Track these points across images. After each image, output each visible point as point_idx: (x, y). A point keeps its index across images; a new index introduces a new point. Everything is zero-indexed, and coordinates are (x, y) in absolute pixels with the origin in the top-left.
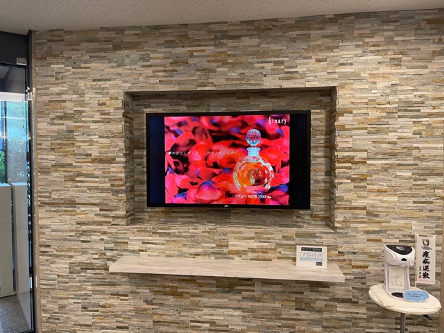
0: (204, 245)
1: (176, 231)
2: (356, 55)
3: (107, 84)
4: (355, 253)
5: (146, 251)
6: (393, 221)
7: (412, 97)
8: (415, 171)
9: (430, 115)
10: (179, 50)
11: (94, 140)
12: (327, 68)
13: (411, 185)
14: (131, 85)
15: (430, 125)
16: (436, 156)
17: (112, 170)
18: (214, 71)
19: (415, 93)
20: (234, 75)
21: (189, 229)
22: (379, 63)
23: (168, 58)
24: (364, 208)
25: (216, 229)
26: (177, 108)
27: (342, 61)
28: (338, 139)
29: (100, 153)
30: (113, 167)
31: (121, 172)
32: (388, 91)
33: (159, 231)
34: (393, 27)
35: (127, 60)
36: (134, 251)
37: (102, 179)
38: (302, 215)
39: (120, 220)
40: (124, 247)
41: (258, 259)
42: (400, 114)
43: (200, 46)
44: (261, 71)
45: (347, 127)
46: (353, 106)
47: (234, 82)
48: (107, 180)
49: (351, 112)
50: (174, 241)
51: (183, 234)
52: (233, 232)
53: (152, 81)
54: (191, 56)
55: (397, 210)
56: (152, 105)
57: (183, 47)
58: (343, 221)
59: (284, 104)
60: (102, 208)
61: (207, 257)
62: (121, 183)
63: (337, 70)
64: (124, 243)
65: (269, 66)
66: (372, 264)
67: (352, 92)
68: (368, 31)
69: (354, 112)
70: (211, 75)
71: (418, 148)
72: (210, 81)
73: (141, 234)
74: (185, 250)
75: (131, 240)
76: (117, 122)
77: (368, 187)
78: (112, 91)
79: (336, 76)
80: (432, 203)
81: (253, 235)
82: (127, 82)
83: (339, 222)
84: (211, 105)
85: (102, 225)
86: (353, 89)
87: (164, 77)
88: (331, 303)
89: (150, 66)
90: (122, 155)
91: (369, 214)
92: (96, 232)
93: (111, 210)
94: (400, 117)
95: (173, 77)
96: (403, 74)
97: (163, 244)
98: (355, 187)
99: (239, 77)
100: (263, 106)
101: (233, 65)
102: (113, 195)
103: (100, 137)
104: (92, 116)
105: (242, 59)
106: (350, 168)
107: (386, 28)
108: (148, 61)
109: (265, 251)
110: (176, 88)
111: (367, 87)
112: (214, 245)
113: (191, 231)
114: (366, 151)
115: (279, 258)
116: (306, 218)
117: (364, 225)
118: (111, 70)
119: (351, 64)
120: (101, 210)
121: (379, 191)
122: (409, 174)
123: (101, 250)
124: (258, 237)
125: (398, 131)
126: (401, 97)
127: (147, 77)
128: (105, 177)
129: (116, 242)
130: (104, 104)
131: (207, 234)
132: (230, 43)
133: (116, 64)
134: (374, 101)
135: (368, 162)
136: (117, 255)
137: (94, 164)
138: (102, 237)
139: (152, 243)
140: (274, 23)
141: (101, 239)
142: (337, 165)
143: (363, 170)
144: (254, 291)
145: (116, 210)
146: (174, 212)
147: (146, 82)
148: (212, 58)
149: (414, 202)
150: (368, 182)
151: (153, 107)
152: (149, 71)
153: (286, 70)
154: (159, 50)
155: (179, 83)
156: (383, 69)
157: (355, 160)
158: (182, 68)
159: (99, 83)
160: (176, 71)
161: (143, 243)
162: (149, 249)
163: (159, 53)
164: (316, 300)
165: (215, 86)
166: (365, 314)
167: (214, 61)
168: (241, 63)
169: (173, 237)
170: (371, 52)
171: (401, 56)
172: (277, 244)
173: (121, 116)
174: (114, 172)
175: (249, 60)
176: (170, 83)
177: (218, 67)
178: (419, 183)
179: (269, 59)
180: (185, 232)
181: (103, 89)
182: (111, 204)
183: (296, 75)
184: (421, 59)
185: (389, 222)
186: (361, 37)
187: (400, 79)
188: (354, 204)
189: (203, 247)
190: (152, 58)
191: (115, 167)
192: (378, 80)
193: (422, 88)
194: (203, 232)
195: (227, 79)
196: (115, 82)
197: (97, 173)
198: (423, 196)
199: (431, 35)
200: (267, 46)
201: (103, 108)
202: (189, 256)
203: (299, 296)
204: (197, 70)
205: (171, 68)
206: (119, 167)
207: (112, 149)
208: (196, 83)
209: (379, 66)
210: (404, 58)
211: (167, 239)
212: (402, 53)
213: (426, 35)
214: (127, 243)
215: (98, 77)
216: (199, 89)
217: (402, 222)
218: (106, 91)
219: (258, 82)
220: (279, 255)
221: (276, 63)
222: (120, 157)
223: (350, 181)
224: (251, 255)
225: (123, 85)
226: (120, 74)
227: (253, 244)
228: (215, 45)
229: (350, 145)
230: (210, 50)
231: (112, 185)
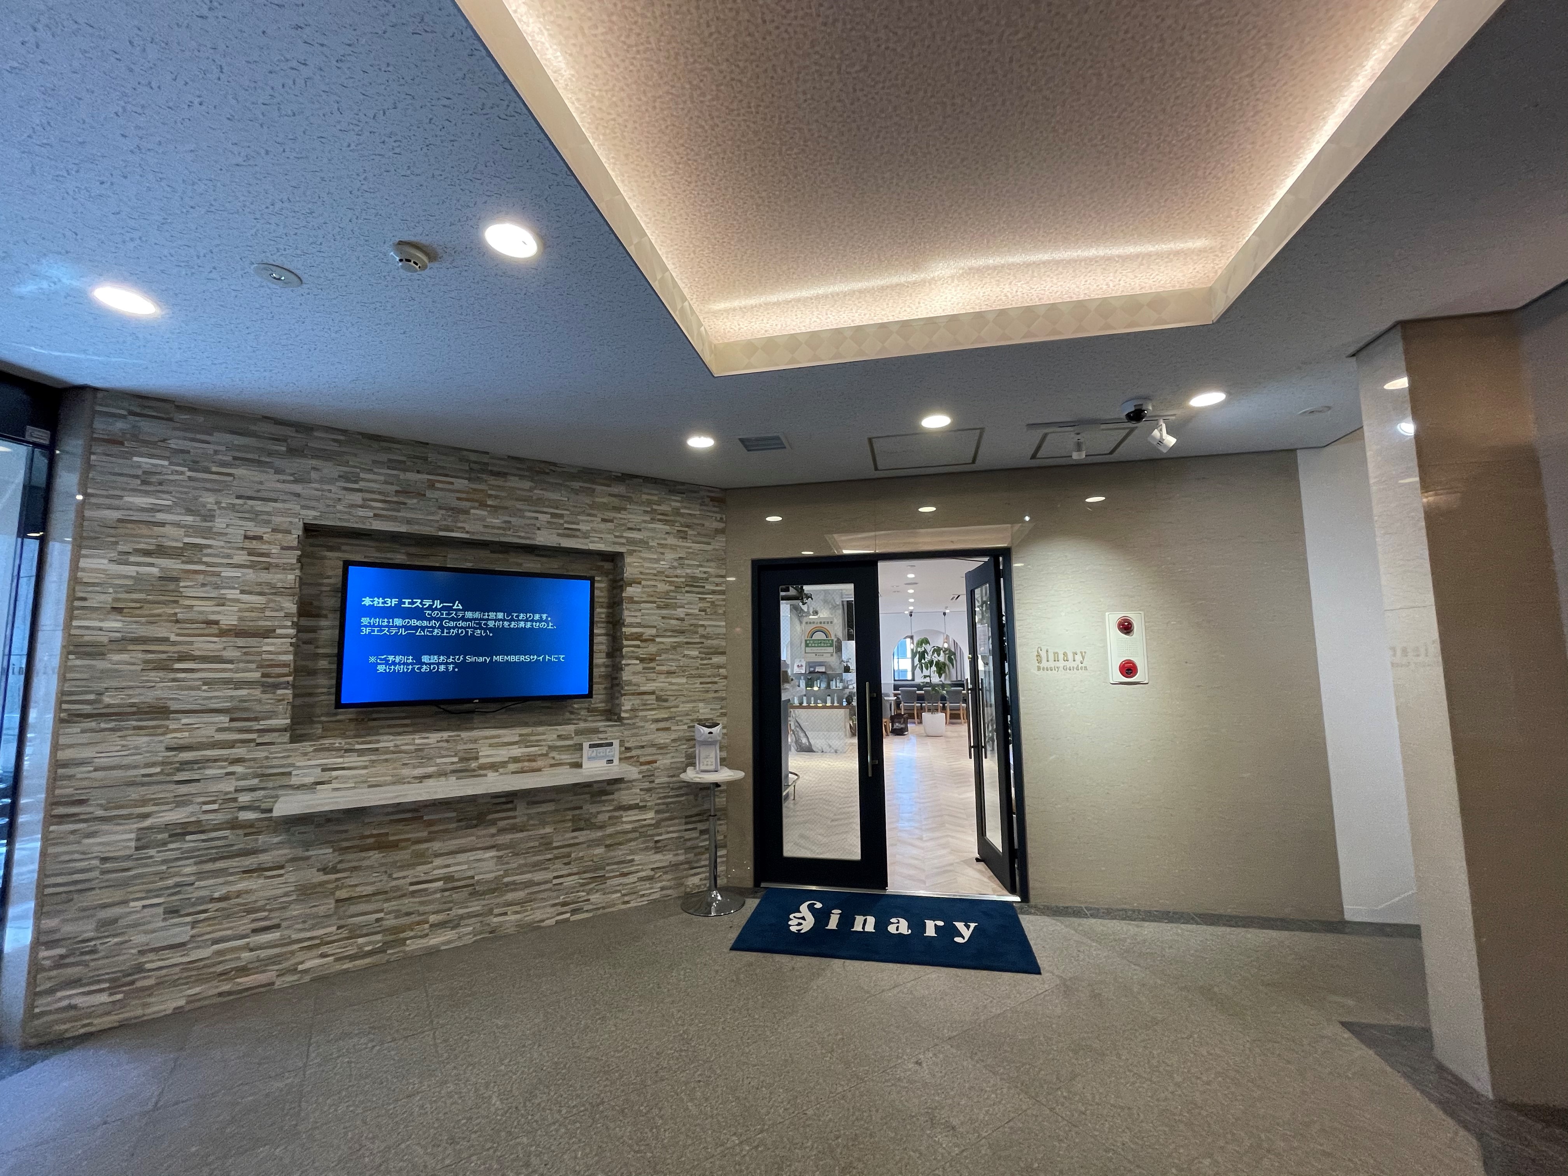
0: (438, 761)
1: (391, 744)
2: (645, 522)
3: (270, 507)
4: (643, 747)
5: (329, 782)
6: (682, 705)
7: (698, 572)
8: (702, 650)
9: (714, 592)
10: (412, 476)
11: (229, 597)
12: (613, 530)
13: (698, 665)
14: (318, 514)
15: (713, 602)
16: (719, 634)
17: (265, 648)
18: (466, 512)
19: (701, 569)
20: (496, 522)
21: (414, 739)
22: (667, 533)
23: (392, 484)
24: (653, 693)
25: (459, 736)
26: (389, 555)
27: (630, 525)
28: (626, 613)
29: (241, 619)
30: (268, 644)
31: (286, 653)
32: (675, 564)
33: (358, 747)
34: (679, 499)
35: (314, 475)
36: (303, 785)
37: (241, 665)
38: (578, 709)
39: (276, 734)
40: (285, 781)
41: (522, 771)
42: (687, 589)
43: (446, 475)
44: (533, 522)
45: (635, 599)
46: (642, 577)
47: (496, 531)
48: (253, 666)
49: (640, 583)
50: (386, 760)
51: (403, 748)
52: (486, 738)
53: (361, 512)
54: (432, 485)
55: (685, 693)
56: (344, 548)
57: (418, 472)
58: (631, 710)
59: (556, 567)
60: (235, 716)
61: (443, 779)
62: (285, 670)
63: (625, 535)
64: (283, 774)
65: (545, 518)
66: (660, 757)
67: (640, 561)
68: (656, 498)
69: (643, 582)
70: (462, 517)
71: (703, 626)
72: (460, 525)
73: (321, 754)
74: (406, 772)
75: (299, 768)
76: (284, 569)
77: (658, 668)
78: (277, 520)
79: (624, 541)
80: (715, 683)
81: (517, 739)
82: (313, 508)
83: (626, 711)
84: (449, 556)
85: (233, 747)
86: (641, 558)
87: (383, 509)
88: (616, 814)
89: (360, 490)
90: (290, 624)
91: (659, 699)
92: (215, 761)
93: (256, 719)
94: (687, 592)
95: (399, 511)
96: (689, 548)
97: (365, 767)
98: (644, 669)
99: (504, 525)
100: (528, 565)
101: (495, 510)
102: (264, 692)
103: (243, 592)
104: (229, 556)
105: (509, 503)
106: (638, 647)
107: (673, 498)
108: (356, 482)
109: (532, 758)
110: (403, 529)
111: (655, 557)
112: (456, 759)
113: (417, 741)
114: (655, 627)
115: (552, 766)
116: (582, 713)
117: (653, 713)
118: (280, 486)
119: (639, 530)
120: (232, 720)
121: (670, 673)
122: (695, 653)
123: (226, 794)
124: (523, 742)
125: (686, 606)
126: (688, 571)
127: (352, 506)
128: (248, 662)
129: (263, 775)
130: (259, 538)
131: (445, 744)
132: (493, 481)
133: (292, 478)
134: (663, 572)
135: (658, 640)
136: (265, 797)
137: (224, 639)
138: (231, 769)
139: (343, 769)
140: (552, 468)
141: (227, 774)
142: (625, 643)
143: (652, 649)
144: (514, 817)
145: (270, 718)
146: (375, 720)
147: (349, 513)
148: (464, 496)
149: (701, 683)
150: (658, 662)
151: (344, 551)
152: (357, 498)
153: (566, 526)
154: (376, 470)
155: (409, 522)
156: (671, 541)
157: (644, 637)
158: (415, 501)
159: (250, 502)
160: (405, 504)
161: (323, 770)
162: (336, 778)
163: (375, 473)
164: (598, 813)
165: (467, 532)
166: (652, 819)
167: (467, 500)
168: (506, 508)
169: (386, 753)
170: (659, 520)
171: (687, 529)
172: (550, 747)
173: (294, 561)
174: (270, 652)
175: (518, 506)
176: (394, 519)
177: (473, 508)
178: (705, 662)
179: (545, 510)
180: (407, 744)
181: (257, 514)
182: (258, 708)
183: (578, 533)
184: (705, 535)
185: (677, 707)
186: (649, 503)
187: (687, 553)
188: (643, 689)
189: (437, 765)
190: (363, 480)
191: (273, 644)
192: (666, 551)
193: (705, 564)
194: (438, 742)
195: (485, 526)
196: (287, 506)
197: (229, 654)
198: (709, 677)
199: (714, 512)
200: (541, 492)
201: (254, 544)
202: (413, 780)
203: (577, 812)
204: (440, 508)
205: (395, 499)
206: (282, 644)
207: (268, 613)
208: (436, 525)
209: (667, 536)
210: (690, 532)
211: (373, 758)
212: (687, 526)
213: (710, 511)
214: (290, 774)
215: (250, 493)
216: (441, 533)
217: (689, 706)
218: (265, 517)
219: (529, 535)
220: (553, 762)
221: (554, 515)
222: (285, 627)
223: (638, 662)
224: (512, 767)
225: (303, 512)
226: (298, 495)
227: (517, 751)
228: (469, 479)
229: (638, 620)
230: (461, 483)
231: (264, 675)
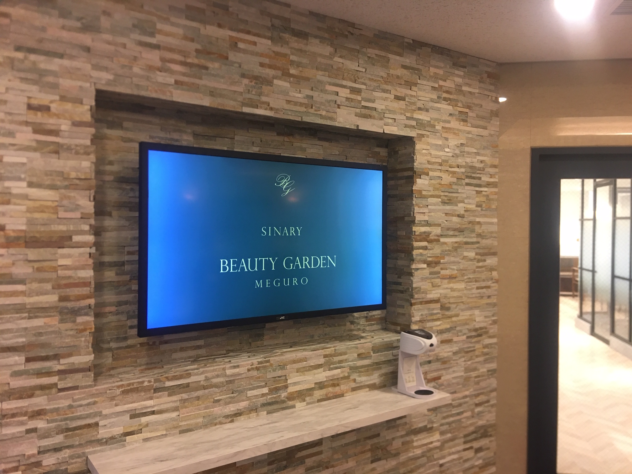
0: (250, 393)
1: (201, 378)
2: (432, 100)
3: (55, 64)
4: (430, 362)
5: (140, 431)
6: (461, 313)
7: (475, 161)
8: (478, 251)
9: (488, 185)
10: (211, 31)
11: (14, 191)
12: (404, 110)
13: (474, 267)
14: (111, 77)
15: (487, 196)
16: (492, 232)
17: (61, 262)
18: (269, 83)
19: (479, 158)
20: (298, 96)
21: (224, 369)
22: (451, 115)
23: (192, 40)
24: (436, 301)
25: (268, 361)
27: (420, 104)
28: (417, 209)
29: (30, 222)
30: (64, 256)
31: (83, 267)
32: (457, 152)
33: (168, 384)
34: (462, 73)
35: (105, 22)
36: (112, 438)
37: (35, 285)
38: (357, 318)
39: (79, 376)
40: (89, 434)
41: (327, 398)
42: (467, 181)
43: (248, 33)
44: (334, 97)
45: (424, 193)
46: (430, 166)
47: (298, 108)
48: (49, 286)
49: (428, 174)
50: (198, 398)
51: (215, 381)
52: (294, 362)
53: (161, 77)
54: (234, 45)
55: (464, 299)
56: (126, 124)
57: (220, 26)
58: (420, 321)
59: (337, 153)
60: (31, 354)
61: (254, 414)
62: (85, 291)
63: (415, 116)
64: (89, 426)
65: (344, 93)
66: (443, 372)
67: (428, 147)
68: (441, 72)
69: (431, 173)
70: (266, 89)
71: (479, 223)
72: (264, 99)
73: (130, 397)
74: (218, 410)
75: (106, 417)
76: (77, 153)
77: (443, 272)
78: (66, 83)
79: (414, 123)
80: (488, 287)
81: (322, 361)
82: (106, 69)
83: (416, 323)
84: (237, 138)
85: (31, 396)
86: (428, 144)
87: (184, 74)
88: (408, 439)
89: (157, 47)
90: (87, 228)
91: (443, 308)
92: (14, 415)
93: (56, 357)
94: (467, 184)
95: (201, 78)
96: (469, 133)
97: (176, 409)
98: (431, 273)
99: (305, 101)
100: (312, 150)
101: (299, 80)
102: (62, 321)
103: (31, 185)
104: (11, 134)
105: (309, 72)
106: (425, 248)
107: (457, 72)
108: (152, 35)
109: (334, 382)
110: (206, 102)
111: (440, 142)
112: (265, 390)
113: (229, 372)
114: (439, 225)
115: (354, 389)
116: (361, 323)
117: (438, 323)
118: (65, 34)
119: (427, 110)
120: (28, 360)
121: (451, 278)
122: (472, 254)
123: (30, 457)
124: (328, 365)
125: (466, 201)
126: (468, 160)
127: (151, 68)
128: (41, 281)
129: (68, 430)
130: (45, 109)
131: (255, 373)
132: (295, 43)
133: (79, 24)
134: (447, 161)
135: (442, 240)
136: (71, 457)
137: (12, 251)
138: (32, 424)
139: (153, 413)
140: (351, 29)
141: (28, 431)
142: (416, 244)
143: (437, 250)
144: (320, 453)
145: (70, 355)
147: (148, 78)
148: (267, 61)
149: (478, 288)
150: (441, 266)
151: (127, 129)
152: (154, 57)
153: (364, 103)
154: (173, 19)
155: (212, 93)
156: (454, 124)
157: (432, 237)
158: (217, 65)
159: (33, 57)
160: (206, 68)
161: (133, 417)
162: (147, 425)
163: (173, 24)
164: (393, 439)
165: (271, 109)
167: (270, 67)
168: (307, 79)
169: (197, 389)
170: (445, 99)
171: (467, 110)
172: (351, 368)
173: (88, 142)
174: (66, 267)
175: (319, 78)
176: (194, 88)
177: (275, 77)
178: (481, 264)
179: (344, 83)
180: (218, 376)
181: (43, 73)
182: (57, 342)
183: (374, 113)
184: (483, 118)
185: (457, 315)
186: (436, 77)
187: (468, 138)
188: (430, 296)
189: (248, 398)
190: (160, 32)
191: (69, 256)
192: (450, 136)
193: (482, 152)
194: (249, 370)
195: (288, 102)
196: (76, 64)
197: (20, 270)
198: (484, 280)
199: (490, 91)
200: (340, 60)
201: (39, 118)
202: (224, 420)
203: (375, 440)
204: (243, 76)
205: (196, 61)
206: (80, 254)
207: (62, 214)
208: (240, 99)
209: (449, 118)
210: (470, 114)
211: (185, 396)
212: (469, 107)
213: (487, 90)
214: (97, 424)
215: (31, 44)
216: (246, 110)
217: (468, 313)
218: (51, 79)
219: (330, 115)
220: (353, 385)
221: (354, 91)
222: (82, 233)
223: (425, 266)
224: (318, 394)
225: (95, 74)
226: (88, 50)
227: (322, 375)
228: (271, 38)
229: (426, 218)
230: (264, 44)
231: (63, 299)
